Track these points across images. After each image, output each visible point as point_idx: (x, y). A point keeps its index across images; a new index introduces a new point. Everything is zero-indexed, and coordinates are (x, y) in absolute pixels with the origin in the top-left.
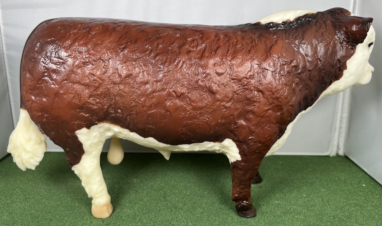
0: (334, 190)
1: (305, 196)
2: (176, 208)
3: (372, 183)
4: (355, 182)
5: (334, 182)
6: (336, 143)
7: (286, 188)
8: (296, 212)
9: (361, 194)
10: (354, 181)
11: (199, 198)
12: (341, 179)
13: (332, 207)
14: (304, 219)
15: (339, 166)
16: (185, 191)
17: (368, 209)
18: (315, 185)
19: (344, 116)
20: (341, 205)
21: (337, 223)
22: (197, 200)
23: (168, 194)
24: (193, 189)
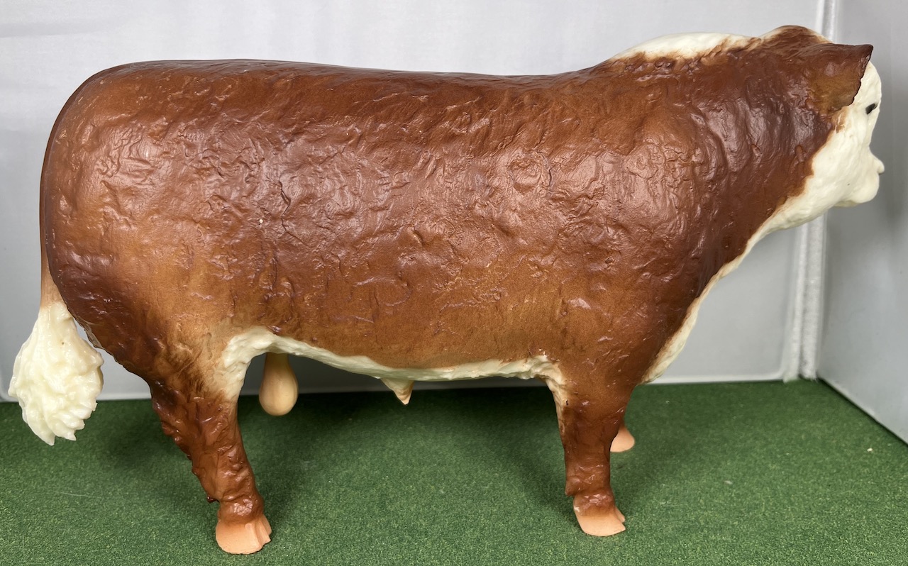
0: (801, 466)
1: (729, 482)
2: (412, 531)
3: (889, 445)
4: (849, 444)
5: (798, 446)
6: (795, 348)
7: (683, 465)
8: (711, 525)
9: (865, 471)
10: (847, 440)
11: (469, 501)
12: (815, 438)
13: (797, 509)
14: (733, 542)
15: (808, 406)
16: (433, 487)
17: (886, 509)
18: (754, 455)
19: (812, 282)
20: (820, 502)
21: (813, 549)
22: (464, 509)
23: (392, 496)
24: (455, 480)
